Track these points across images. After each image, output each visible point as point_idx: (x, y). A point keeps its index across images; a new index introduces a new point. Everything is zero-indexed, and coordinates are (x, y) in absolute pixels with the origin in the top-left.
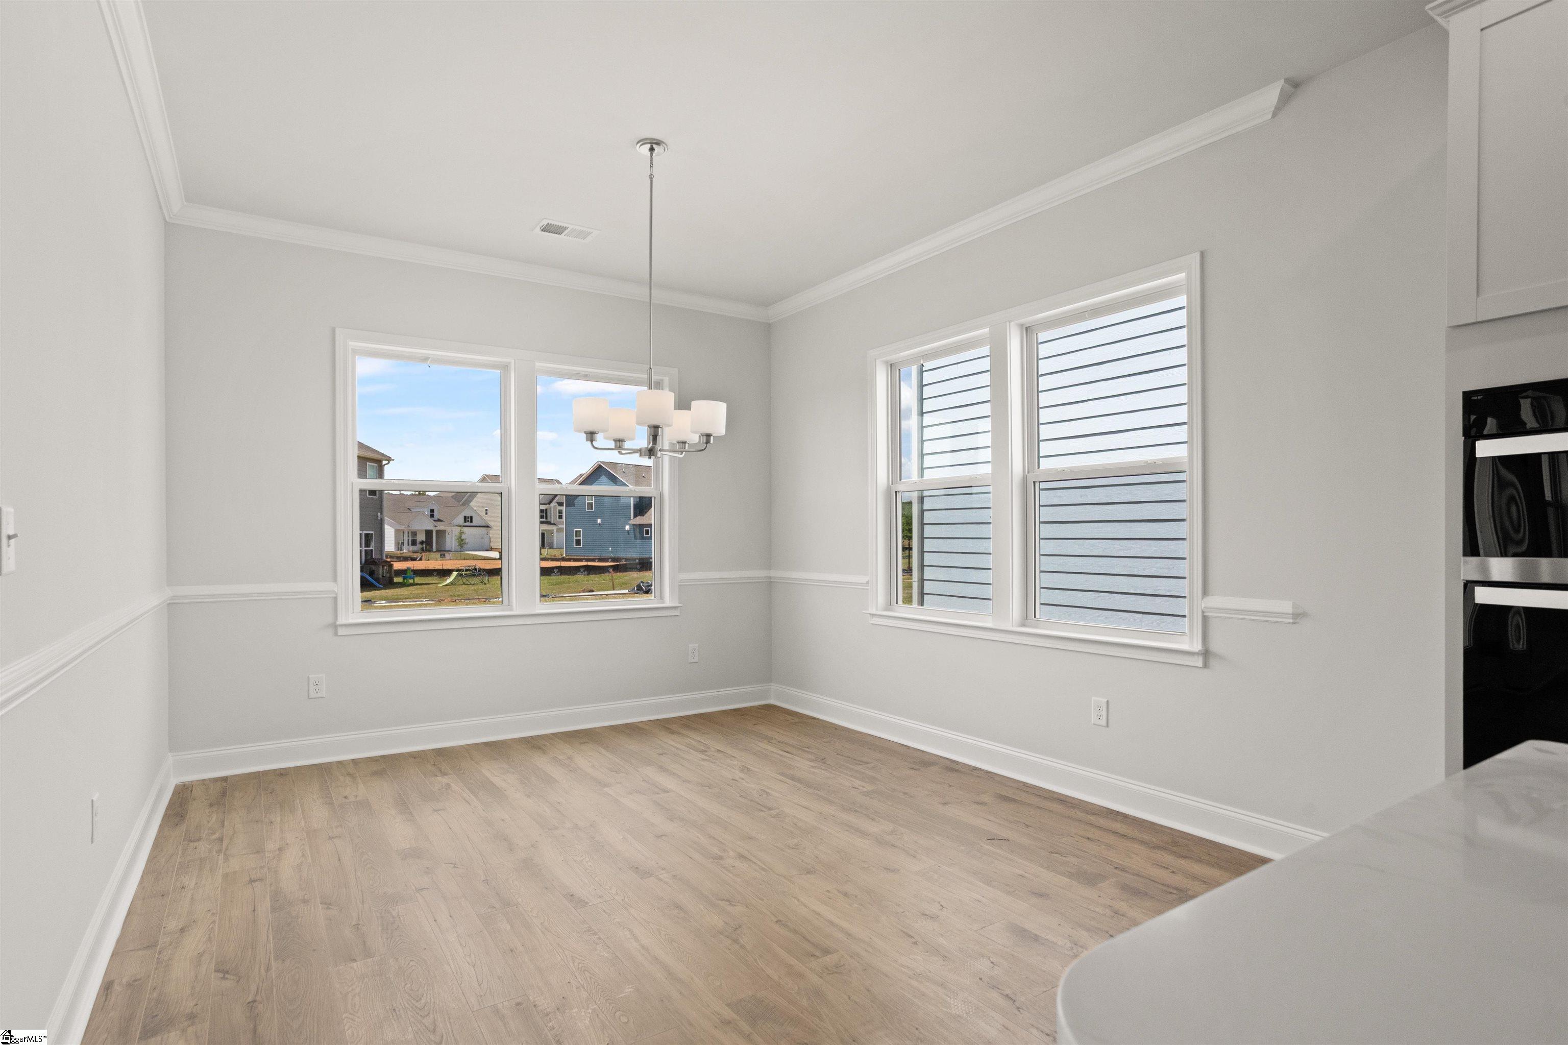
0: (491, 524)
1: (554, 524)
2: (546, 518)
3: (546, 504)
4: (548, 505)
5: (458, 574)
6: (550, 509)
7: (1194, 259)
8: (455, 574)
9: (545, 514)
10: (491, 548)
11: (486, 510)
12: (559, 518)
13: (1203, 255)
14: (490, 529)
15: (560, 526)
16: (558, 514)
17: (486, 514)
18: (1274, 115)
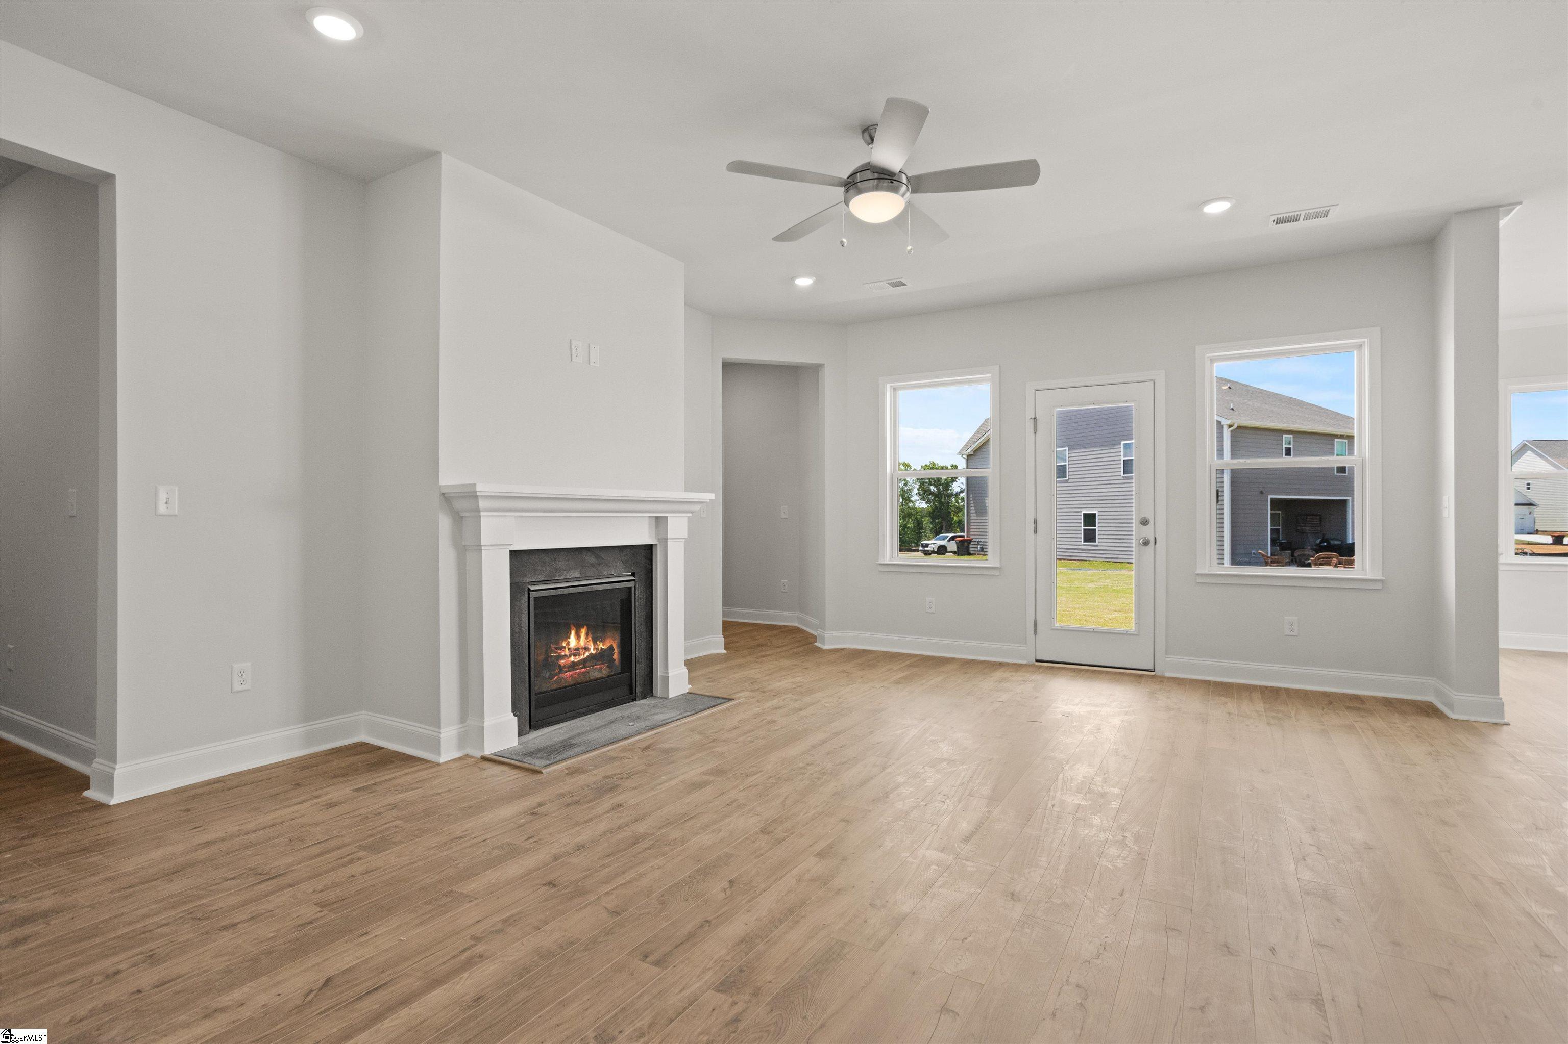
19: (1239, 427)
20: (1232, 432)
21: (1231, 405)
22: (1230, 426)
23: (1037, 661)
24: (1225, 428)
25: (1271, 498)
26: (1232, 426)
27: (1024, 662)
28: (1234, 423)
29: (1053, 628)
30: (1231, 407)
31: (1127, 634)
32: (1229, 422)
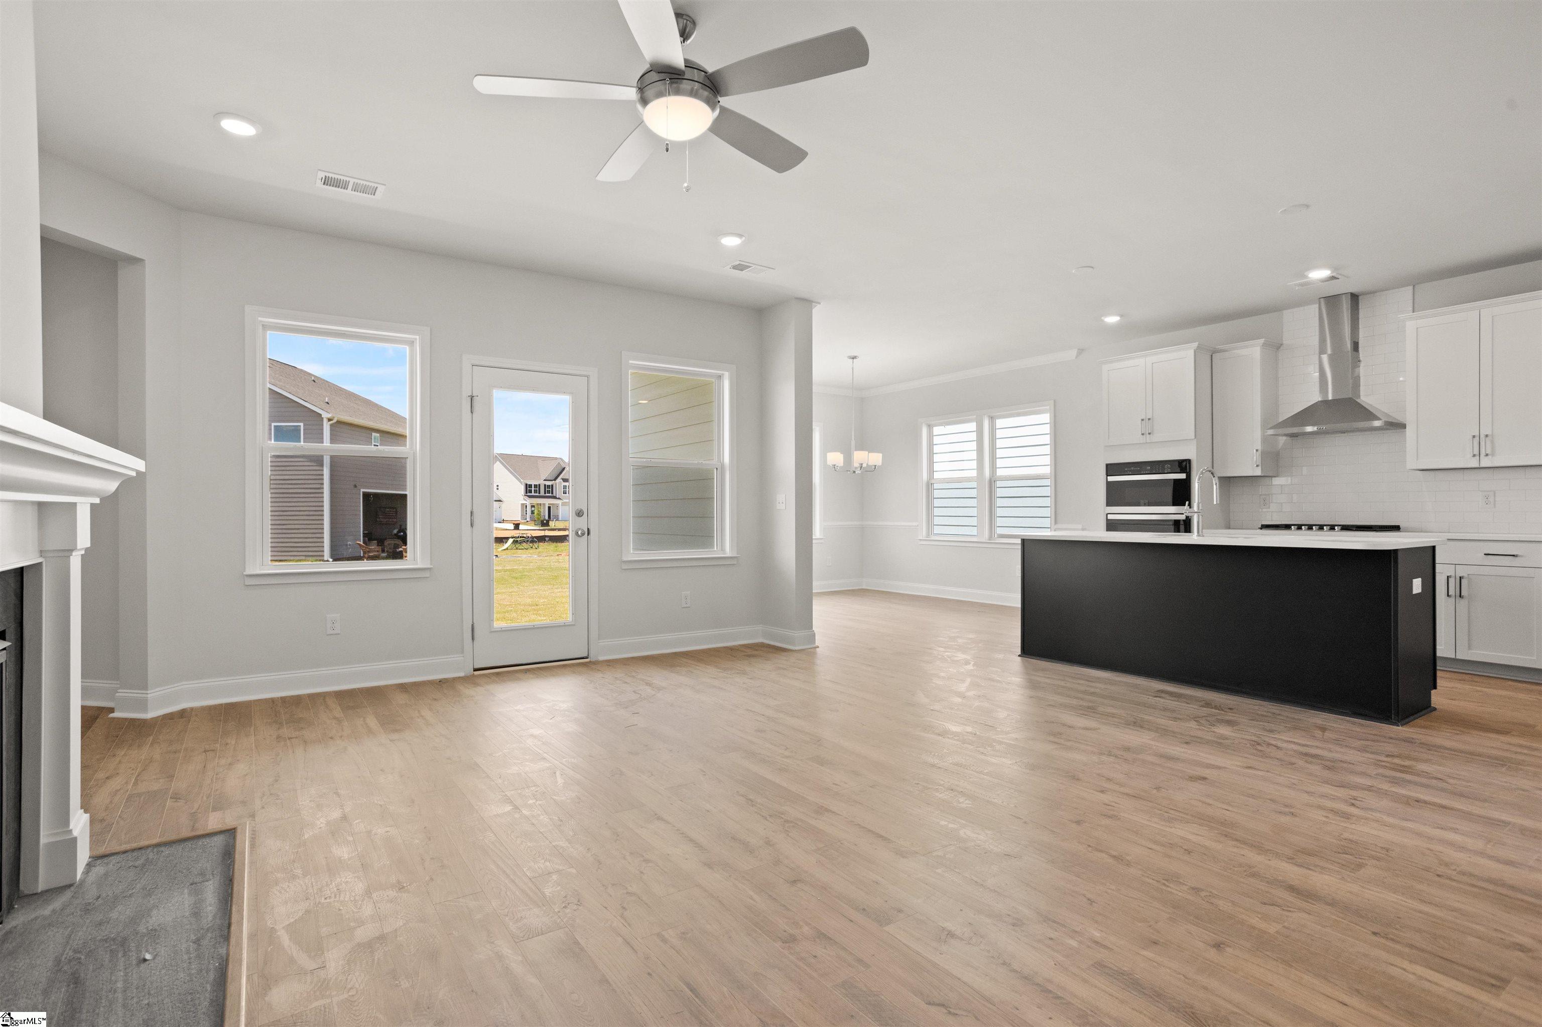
0: (503, 499)
1: (559, 499)
2: (552, 493)
3: (552, 480)
4: (553, 481)
5: (514, 541)
6: (556, 484)
7: (1052, 402)
8: (511, 540)
9: (551, 489)
10: (503, 520)
11: (498, 486)
12: (564, 493)
13: (1055, 401)
14: (502, 503)
15: (565, 501)
16: (563, 490)
17: (498, 489)
18: (1076, 358)
19: (339, 422)
20: (331, 425)
21: (327, 398)
22: (329, 420)
23: (475, 670)
24: (325, 421)
25: (363, 492)
26: (332, 420)
27: (462, 674)
28: (334, 417)
29: (493, 630)
30: (327, 401)
31: (565, 625)
32: (329, 416)
